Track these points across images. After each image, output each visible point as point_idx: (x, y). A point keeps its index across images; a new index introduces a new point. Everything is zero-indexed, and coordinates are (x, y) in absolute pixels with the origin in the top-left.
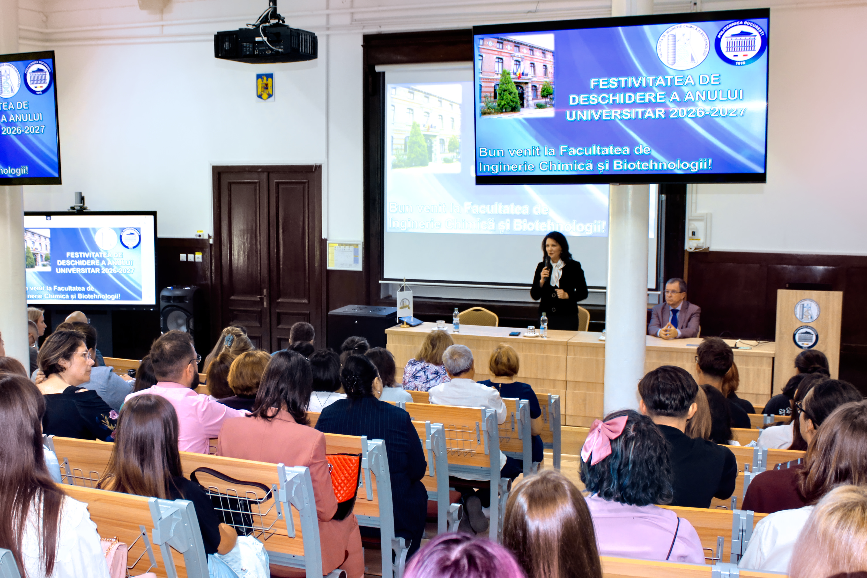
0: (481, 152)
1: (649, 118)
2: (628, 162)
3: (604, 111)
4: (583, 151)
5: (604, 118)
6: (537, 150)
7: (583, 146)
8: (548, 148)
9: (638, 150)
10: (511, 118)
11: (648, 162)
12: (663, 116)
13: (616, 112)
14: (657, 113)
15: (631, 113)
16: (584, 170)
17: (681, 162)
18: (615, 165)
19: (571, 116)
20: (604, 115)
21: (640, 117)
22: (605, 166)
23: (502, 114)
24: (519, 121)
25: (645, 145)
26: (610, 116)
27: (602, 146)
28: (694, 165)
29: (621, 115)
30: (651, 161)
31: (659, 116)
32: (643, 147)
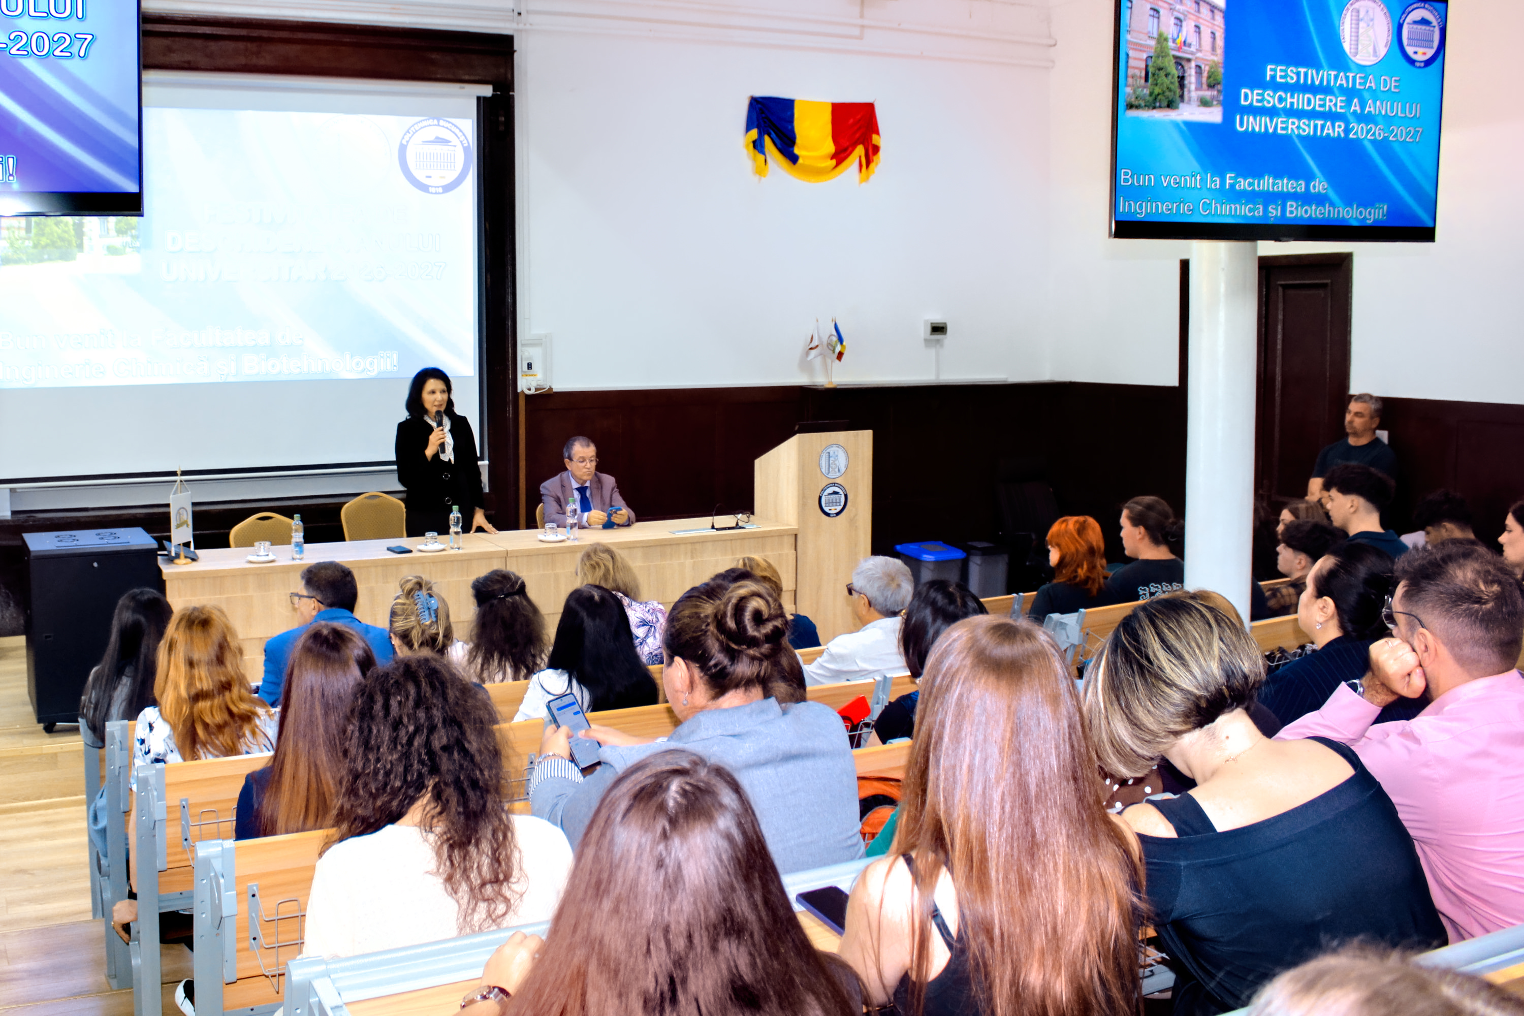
0: (1123, 177)
1: (1328, 135)
2: (1302, 206)
3: (1280, 120)
4: (1253, 184)
5: (1279, 131)
6: (1198, 178)
7: (1254, 177)
8: (1212, 176)
9: (1314, 187)
10: (1167, 118)
11: (1324, 206)
12: (1342, 135)
13: (1293, 123)
14: (1336, 130)
15: (1309, 126)
16: (1253, 216)
17: (1357, 208)
18: (1288, 209)
19: (1241, 124)
20: (1279, 125)
21: (1319, 133)
22: (1277, 210)
23: (1154, 111)
24: (1176, 124)
25: (1322, 179)
26: (1285, 129)
27: (1275, 177)
28: (1370, 213)
29: (1298, 127)
30: (1327, 206)
31: (1339, 134)
32: (1320, 183)
